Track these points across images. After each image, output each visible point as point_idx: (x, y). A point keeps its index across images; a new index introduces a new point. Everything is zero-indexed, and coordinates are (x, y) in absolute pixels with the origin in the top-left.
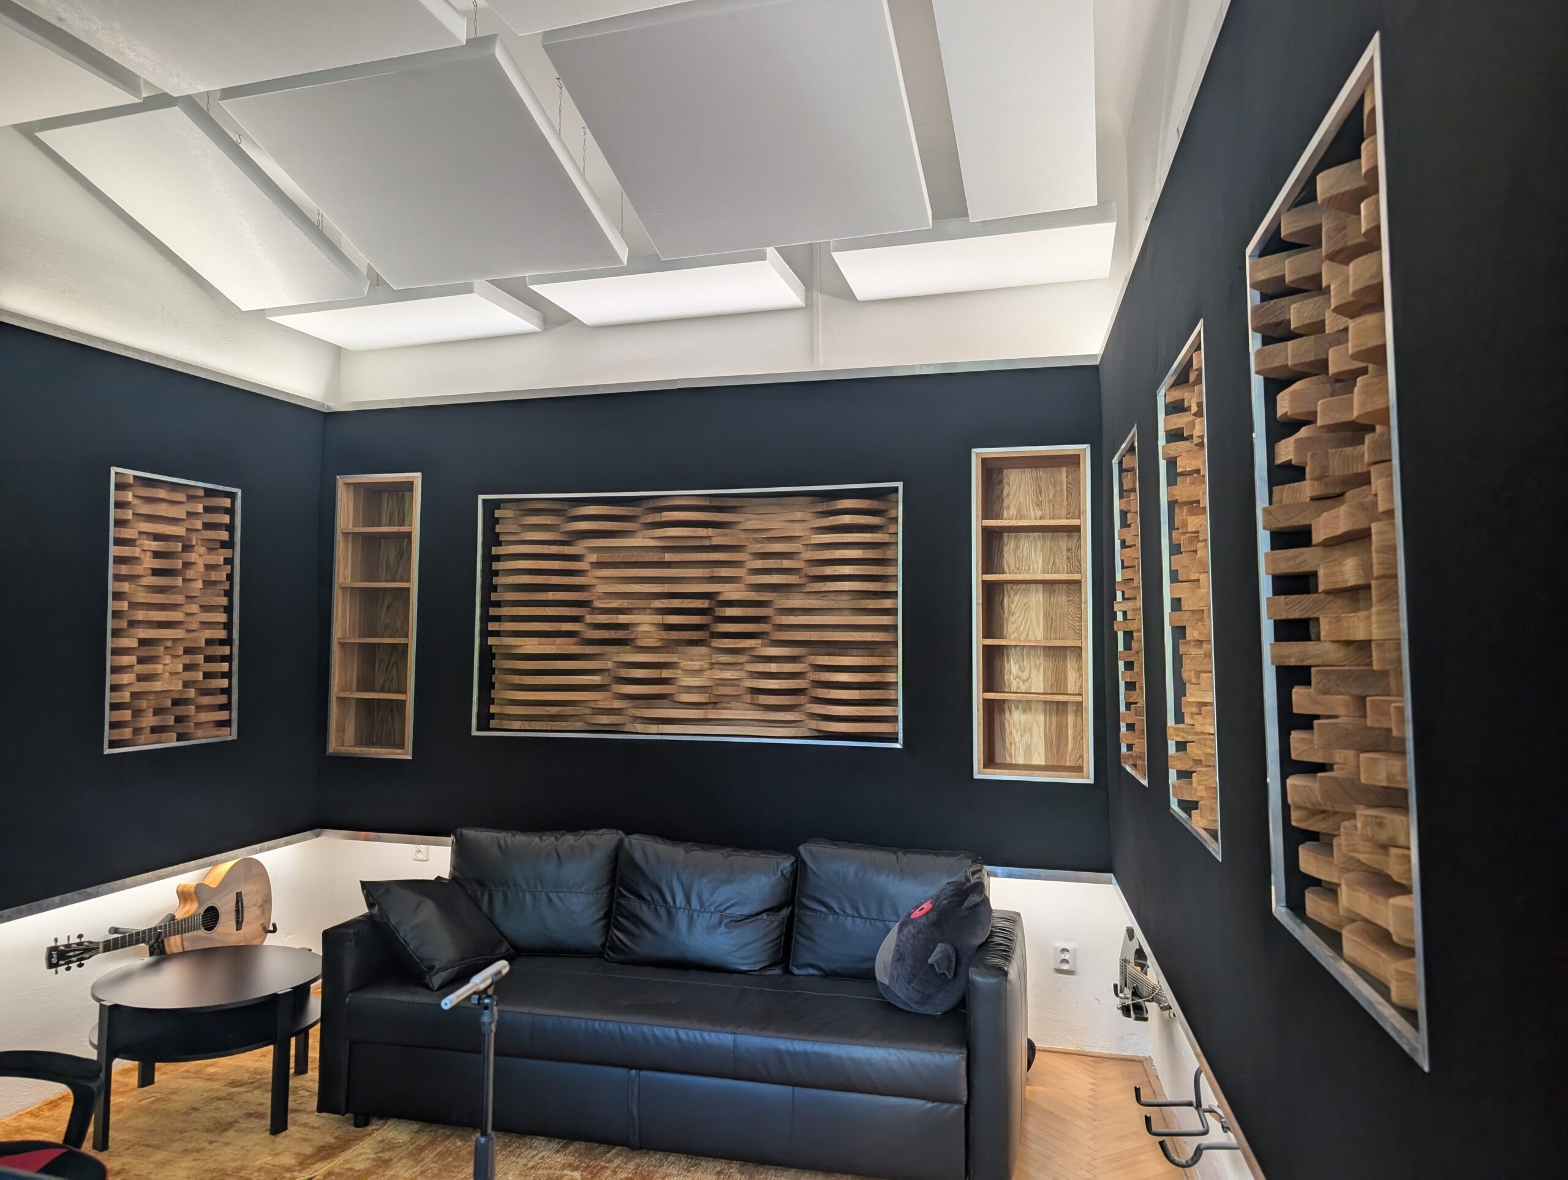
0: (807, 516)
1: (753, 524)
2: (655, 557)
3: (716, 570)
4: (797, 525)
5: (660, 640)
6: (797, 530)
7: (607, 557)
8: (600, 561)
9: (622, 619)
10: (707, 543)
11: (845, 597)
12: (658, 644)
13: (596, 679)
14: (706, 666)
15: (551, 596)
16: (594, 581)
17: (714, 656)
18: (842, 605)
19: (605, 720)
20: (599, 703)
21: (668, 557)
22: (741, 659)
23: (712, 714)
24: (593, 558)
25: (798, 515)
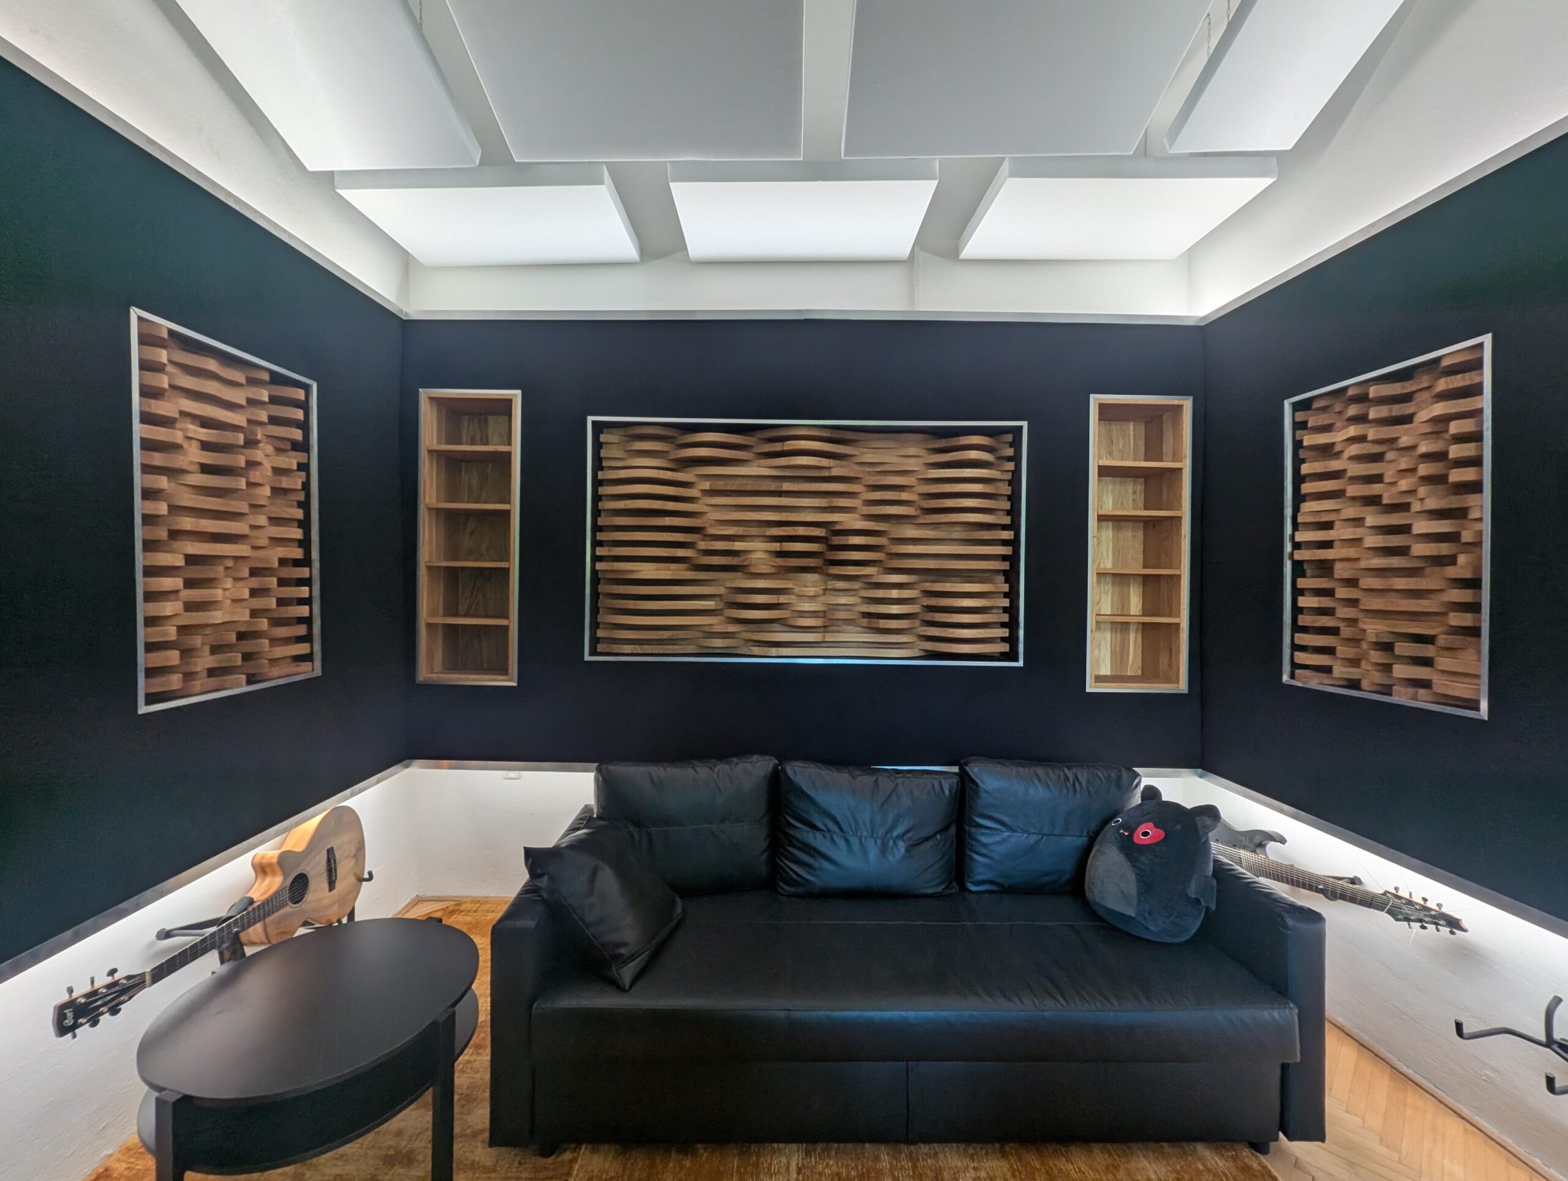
0: (922, 452)
1: (870, 457)
2: (773, 486)
3: (835, 500)
4: (911, 461)
5: (774, 566)
6: (912, 464)
7: (720, 485)
8: (713, 488)
9: (738, 546)
10: (826, 474)
11: (958, 528)
12: (772, 571)
13: (709, 604)
14: (821, 592)
15: (668, 521)
16: (706, 509)
17: (829, 582)
18: (956, 536)
19: (718, 643)
20: (714, 627)
21: (786, 486)
22: (856, 585)
23: (829, 637)
24: (707, 485)
25: (912, 451)
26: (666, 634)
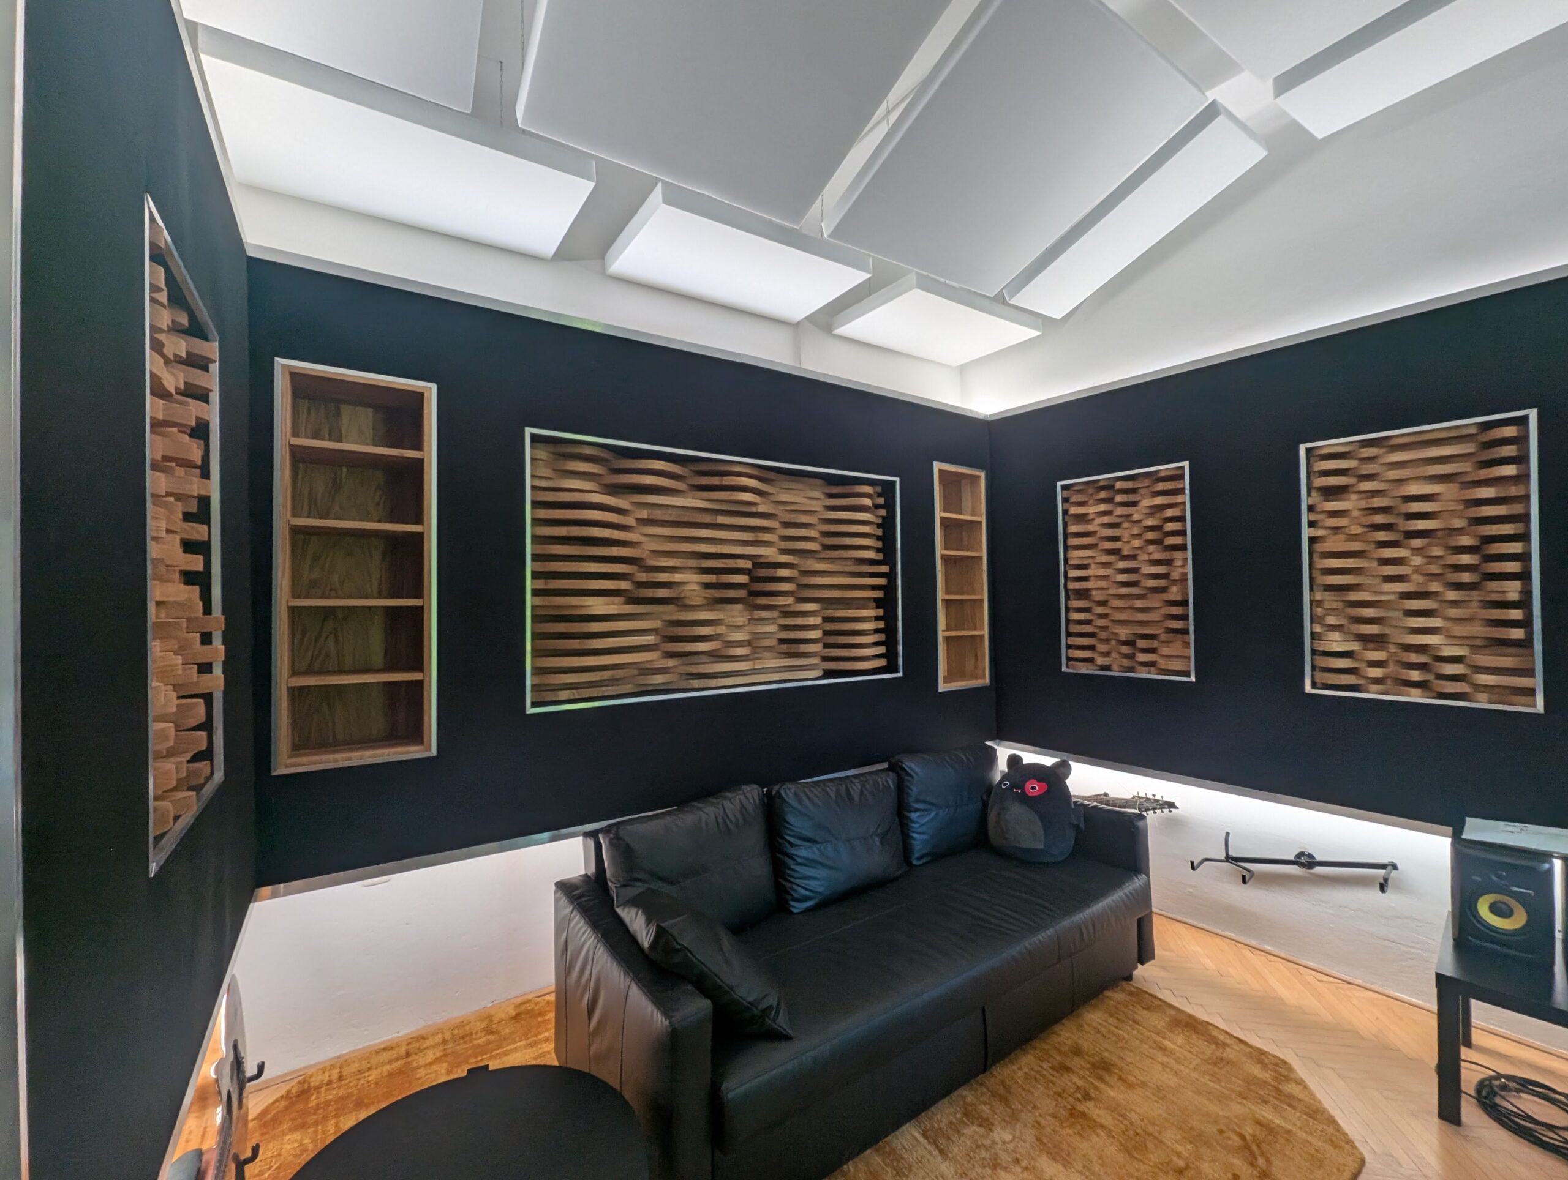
0: (822, 496)
1: (784, 497)
2: (707, 519)
3: (760, 534)
4: (815, 502)
5: (705, 598)
6: (816, 506)
7: (658, 514)
8: (650, 518)
9: (678, 577)
10: (754, 509)
11: (850, 563)
12: (704, 602)
13: (649, 639)
14: (747, 622)
15: (615, 551)
16: (641, 539)
17: (756, 612)
18: (847, 569)
19: (659, 679)
20: (655, 663)
21: (721, 519)
22: (775, 614)
23: (758, 665)
24: (644, 514)
25: (816, 494)
26: (607, 675)
